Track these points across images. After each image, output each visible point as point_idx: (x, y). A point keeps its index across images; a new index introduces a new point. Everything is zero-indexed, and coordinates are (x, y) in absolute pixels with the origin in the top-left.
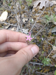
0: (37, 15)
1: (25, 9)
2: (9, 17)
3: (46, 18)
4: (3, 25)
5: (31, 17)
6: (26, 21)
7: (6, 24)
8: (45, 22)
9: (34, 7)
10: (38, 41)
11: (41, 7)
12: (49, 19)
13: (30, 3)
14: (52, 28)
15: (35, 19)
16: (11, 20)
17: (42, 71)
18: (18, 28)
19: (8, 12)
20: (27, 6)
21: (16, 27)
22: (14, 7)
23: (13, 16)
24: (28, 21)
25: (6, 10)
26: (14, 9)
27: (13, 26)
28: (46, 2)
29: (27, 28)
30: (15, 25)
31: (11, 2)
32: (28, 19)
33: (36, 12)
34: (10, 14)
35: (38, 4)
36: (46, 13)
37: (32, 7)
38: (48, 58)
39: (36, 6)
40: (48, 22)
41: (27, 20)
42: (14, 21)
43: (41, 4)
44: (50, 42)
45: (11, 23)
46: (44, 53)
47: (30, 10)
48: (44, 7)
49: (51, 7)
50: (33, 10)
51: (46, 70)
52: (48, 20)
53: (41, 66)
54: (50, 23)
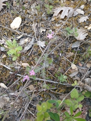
0: (57, 25)
1: (43, 15)
3: (67, 31)
4: (14, 34)
5: (49, 27)
6: (43, 32)
7: (18, 33)
8: (66, 35)
9: (54, 15)
10: (55, 57)
11: (62, 16)
12: (70, 32)
13: (50, 10)
14: (73, 43)
15: (55, 30)
16: (25, 29)
18: (33, 40)
20: (46, 12)
21: (31, 38)
22: (28, 11)
23: (27, 23)
24: (46, 32)
26: (28, 14)
27: (27, 37)
28: (69, 10)
29: (43, 40)
30: (29, 35)
31: (24, 3)
32: (46, 30)
33: (56, 21)
34: (24, 20)
35: (59, 12)
36: (68, 24)
37: (52, 15)
38: (65, 75)
39: (56, 15)
40: (69, 35)
41: (44, 30)
42: (28, 30)
43: (63, 13)
44: (69, 59)
45: (25, 32)
47: (49, 18)
48: (66, 16)
49: (75, 17)
50: (53, 19)
51: (62, 90)
52: (70, 33)
54: (70, 37)
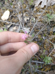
0: (38, 13)
1: (27, 8)
2: (10, 16)
3: (48, 17)
4: (5, 24)
5: (32, 16)
6: (27, 20)
7: (8, 23)
8: (47, 21)
9: (35, 6)
10: (39, 40)
11: (42, 6)
12: (50, 17)
13: (32, 2)
14: (53, 27)
16: (13, 20)
17: (43, 69)
18: (19, 27)
19: (10, 11)
20: (29, 5)
21: (18, 26)
22: (15, 6)
23: (14, 15)
24: (29, 20)
25: (8, 9)
26: (16, 8)
27: (15, 25)
28: (47, 1)
29: (28, 27)
30: (17, 24)
31: (13, 1)
32: (30, 18)
33: (37, 11)
34: (12, 13)
35: (39, 3)
36: (48, 11)
37: (34, 6)
38: (49, 56)
39: (37, 5)
40: (49, 20)
41: (28, 19)
42: (15, 20)
43: (42, 3)
44: (51, 41)
45: (13, 22)
46: (46, 52)
47: (32, 9)
48: (45, 6)
49: (53, 6)
50: (35, 9)
51: (47, 69)
52: (50, 19)
53: (42, 64)
54: (51, 22)
